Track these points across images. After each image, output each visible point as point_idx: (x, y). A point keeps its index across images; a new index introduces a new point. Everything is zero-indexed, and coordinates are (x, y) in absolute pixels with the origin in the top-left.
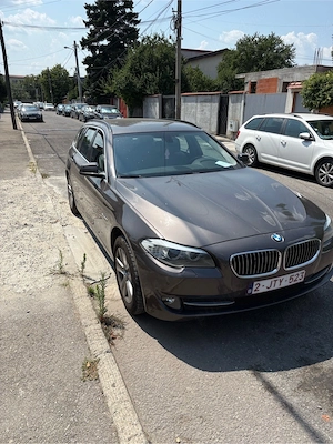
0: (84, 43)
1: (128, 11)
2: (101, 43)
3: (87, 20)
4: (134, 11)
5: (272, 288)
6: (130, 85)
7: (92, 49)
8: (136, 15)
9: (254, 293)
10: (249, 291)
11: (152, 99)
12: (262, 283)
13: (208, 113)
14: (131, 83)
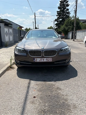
0: (56, 20)
1: (67, 11)
2: (60, 20)
3: (57, 15)
4: (69, 11)
5: (41, 61)
6: (65, 29)
7: (58, 21)
8: (69, 12)
9: (35, 61)
10: (34, 61)
11: (70, 32)
12: (37, 59)
13: (84, 35)
14: (65, 28)
